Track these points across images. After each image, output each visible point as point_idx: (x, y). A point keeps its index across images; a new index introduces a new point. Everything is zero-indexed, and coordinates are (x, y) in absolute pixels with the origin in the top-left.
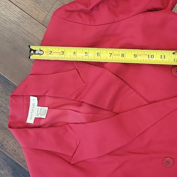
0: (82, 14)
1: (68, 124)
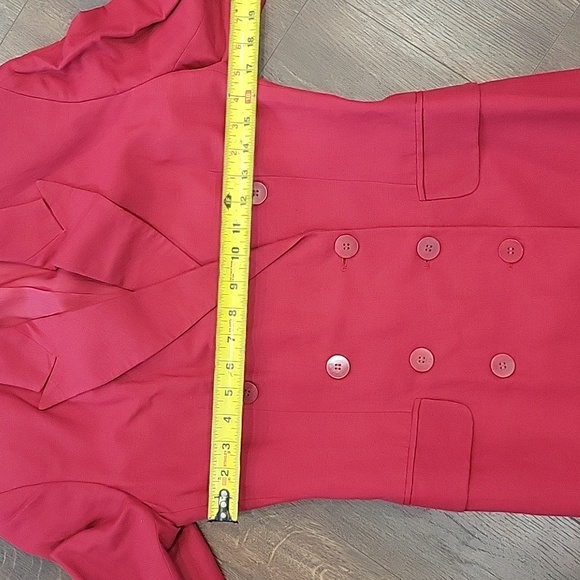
0: (48, 79)
1: (29, 320)
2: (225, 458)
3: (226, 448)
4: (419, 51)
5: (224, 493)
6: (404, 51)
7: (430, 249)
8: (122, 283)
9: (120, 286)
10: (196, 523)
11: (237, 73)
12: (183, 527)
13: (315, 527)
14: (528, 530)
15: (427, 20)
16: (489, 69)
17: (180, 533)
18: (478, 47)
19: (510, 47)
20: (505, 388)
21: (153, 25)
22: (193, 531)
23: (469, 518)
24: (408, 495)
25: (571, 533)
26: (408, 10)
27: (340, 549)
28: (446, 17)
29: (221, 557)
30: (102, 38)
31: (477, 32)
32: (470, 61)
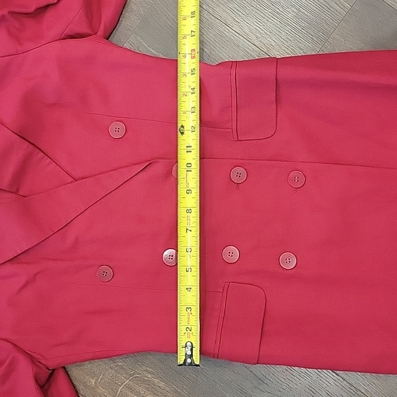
2: (189, 318)
3: (189, 311)
4: (237, 35)
5: (189, 344)
6: (227, 34)
7: (239, 175)
8: (18, 190)
9: (16, 192)
10: (64, 367)
11: (185, 37)
12: (54, 370)
13: (149, 373)
14: (302, 379)
15: (244, 13)
16: (286, 50)
17: (51, 374)
18: (279, 34)
19: (301, 35)
20: (289, 276)
21: (48, 6)
22: (61, 373)
23: (260, 369)
24: (216, 351)
25: (332, 382)
26: (231, 6)
27: (167, 389)
28: (257, 11)
29: (81, 392)
30: (11, 13)
31: (278, 23)
32: (273, 43)
